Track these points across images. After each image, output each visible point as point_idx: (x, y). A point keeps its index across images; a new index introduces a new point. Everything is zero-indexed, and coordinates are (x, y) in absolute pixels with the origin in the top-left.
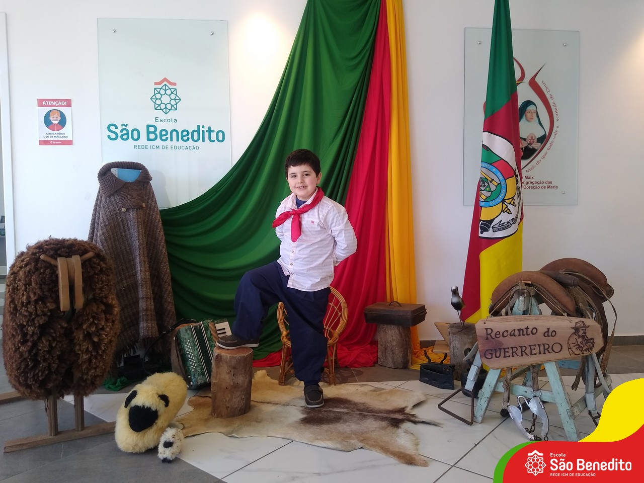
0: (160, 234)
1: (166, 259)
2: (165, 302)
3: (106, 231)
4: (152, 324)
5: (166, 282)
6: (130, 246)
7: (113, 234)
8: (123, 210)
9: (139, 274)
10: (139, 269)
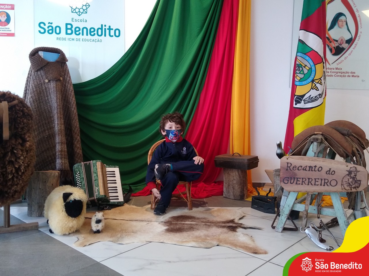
0: (73, 100)
1: (76, 118)
2: (75, 147)
3: (33, 95)
4: (65, 161)
5: (76, 133)
6: (50, 107)
7: (39, 98)
8: (47, 81)
9: (56, 126)
10: (57, 123)
